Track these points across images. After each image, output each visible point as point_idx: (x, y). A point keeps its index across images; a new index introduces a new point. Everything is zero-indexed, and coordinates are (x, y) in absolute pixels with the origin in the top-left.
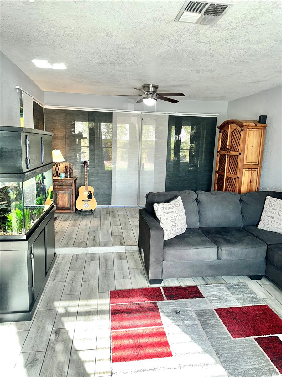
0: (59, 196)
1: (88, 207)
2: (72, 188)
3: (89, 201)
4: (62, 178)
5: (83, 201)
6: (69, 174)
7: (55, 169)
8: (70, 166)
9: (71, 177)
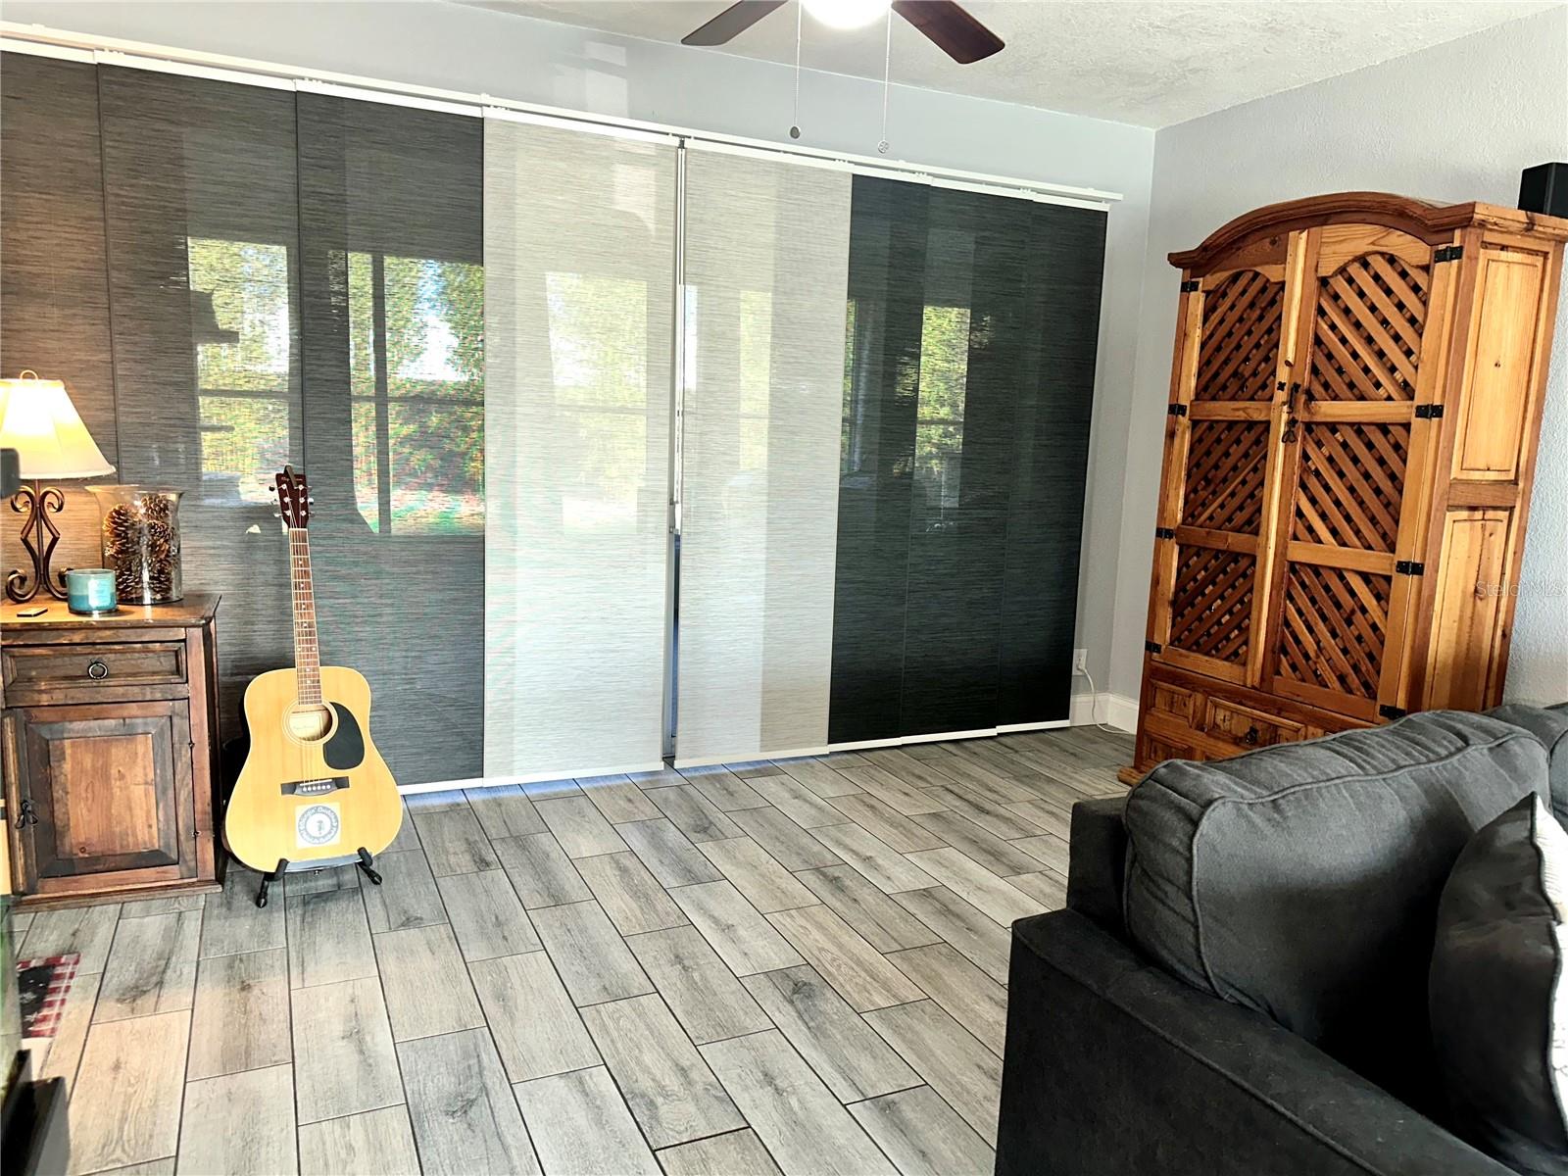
0: (67, 766)
1: (337, 840)
2: (182, 690)
3: (341, 783)
4: (87, 613)
5: (291, 788)
6: (146, 576)
7: (25, 541)
8: (161, 509)
9: (165, 602)
